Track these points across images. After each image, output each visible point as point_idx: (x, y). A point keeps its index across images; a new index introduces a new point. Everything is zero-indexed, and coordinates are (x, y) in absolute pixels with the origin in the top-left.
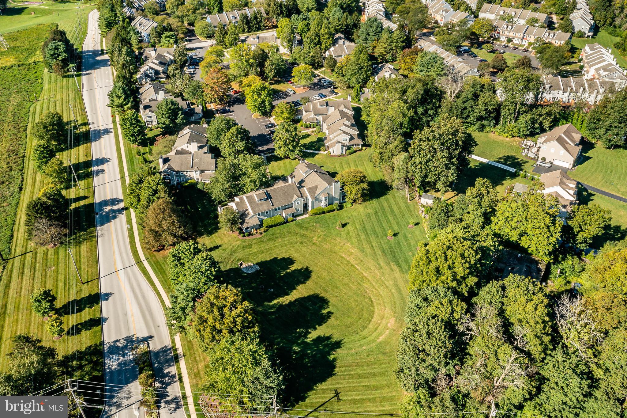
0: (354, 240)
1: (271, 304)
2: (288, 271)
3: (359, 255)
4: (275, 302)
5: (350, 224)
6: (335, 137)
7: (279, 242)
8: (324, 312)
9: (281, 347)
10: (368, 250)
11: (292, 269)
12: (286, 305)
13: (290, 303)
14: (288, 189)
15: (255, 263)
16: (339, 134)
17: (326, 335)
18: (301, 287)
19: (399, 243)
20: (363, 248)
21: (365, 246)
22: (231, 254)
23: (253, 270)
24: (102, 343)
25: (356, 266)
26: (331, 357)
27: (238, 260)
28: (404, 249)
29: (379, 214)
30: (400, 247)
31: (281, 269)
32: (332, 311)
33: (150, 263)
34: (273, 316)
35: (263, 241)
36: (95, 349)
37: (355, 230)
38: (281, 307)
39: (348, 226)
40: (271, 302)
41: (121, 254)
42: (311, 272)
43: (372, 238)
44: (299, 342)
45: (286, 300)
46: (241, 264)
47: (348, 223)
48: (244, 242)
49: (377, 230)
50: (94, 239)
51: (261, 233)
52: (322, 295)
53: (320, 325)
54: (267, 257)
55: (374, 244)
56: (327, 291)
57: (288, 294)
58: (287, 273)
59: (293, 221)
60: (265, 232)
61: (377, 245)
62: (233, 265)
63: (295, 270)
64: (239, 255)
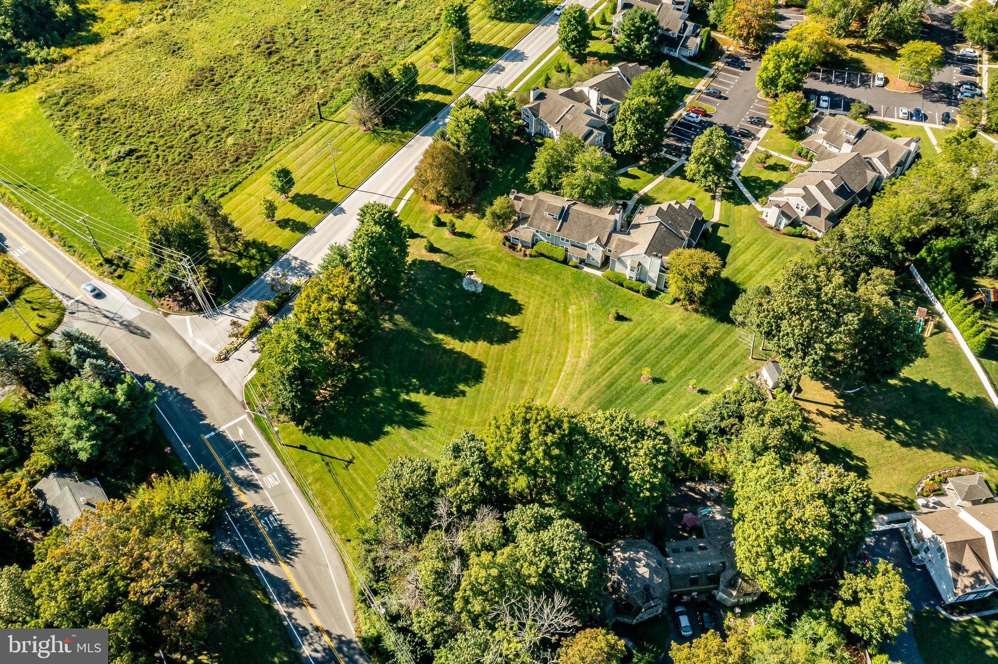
0: (603, 344)
1: (434, 335)
2: (499, 318)
3: (581, 365)
4: (440, 336)
5: (631, 324)
6: (790, 195)
7: (535, 280)
8: (461, 387)
9: (371, 379)
10: (598, 369)
11: (505, 319)
12: (444, 348)
13: (451, 351)
14: (597, 223)
15: (485, 283)
16: (797, 195)
17: (425, 409)
18: (482, 344)
19: (643, 392)
20: (597, 361)
21: (601, 361)
22: (473, 254)
23: (473, 289)
24: (285, 251)
25: (563, 373)
26: (388, 428)
27: (472, 267)
28: (636, 404)
29: (685, 341)
30: (637, 398)
31: (496, 311)
32: (467, 394)
33: (406, 205)
34: (416, 348)
35: (519, 266)
36: (277, 252)
37: (624, 335)
38: (438, 347)
39: (625, 323)
40: (437, 333)
41: (399, 177)
42: (516, 338)
43: (627, 360)
44: (394, 390)
45: (452, 343)
46: (471, 273)
47: (631, 320)
48: (499, 252)
49: (647, 356)
50: (399, 146)
51: (525, 255)
52: (486, 370)
53: (437, 395)
54: (502, 286)
55: (614, 368)
56: (497, 370)
57: (461, 340)
58: (494, 320)
59: (576, 267)
60: (531, 256)
61: (616, 373)
62: (460, 267)
63: (506, 324)
64: (479, 262)
